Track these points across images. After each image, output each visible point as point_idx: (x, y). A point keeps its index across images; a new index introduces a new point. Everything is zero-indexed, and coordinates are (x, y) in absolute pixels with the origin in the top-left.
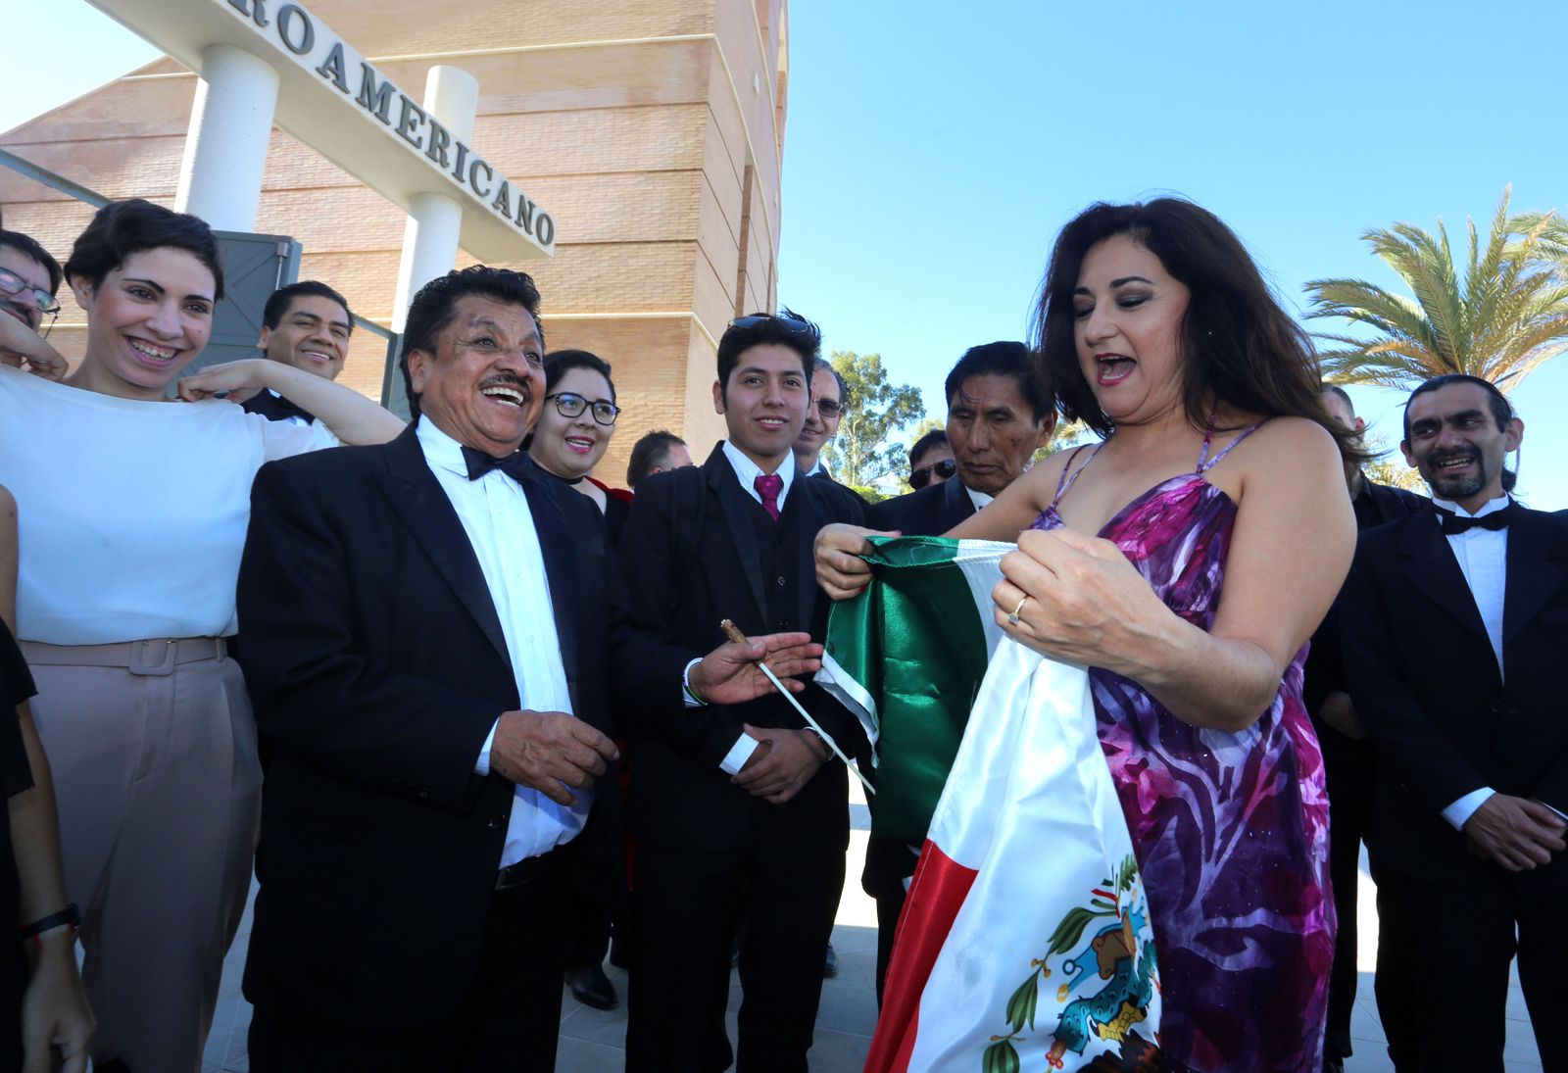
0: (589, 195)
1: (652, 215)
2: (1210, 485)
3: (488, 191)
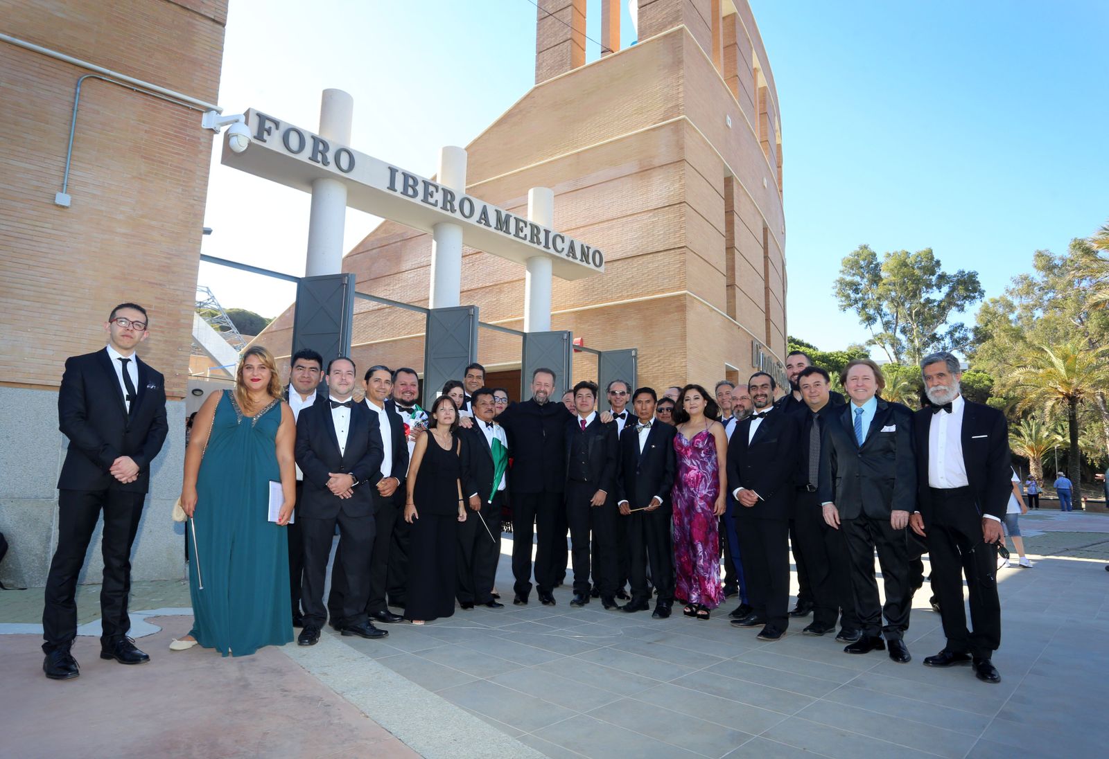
0: (623, 230)
1: (659, 235)
2: (708, 432)
3: (563, 249)
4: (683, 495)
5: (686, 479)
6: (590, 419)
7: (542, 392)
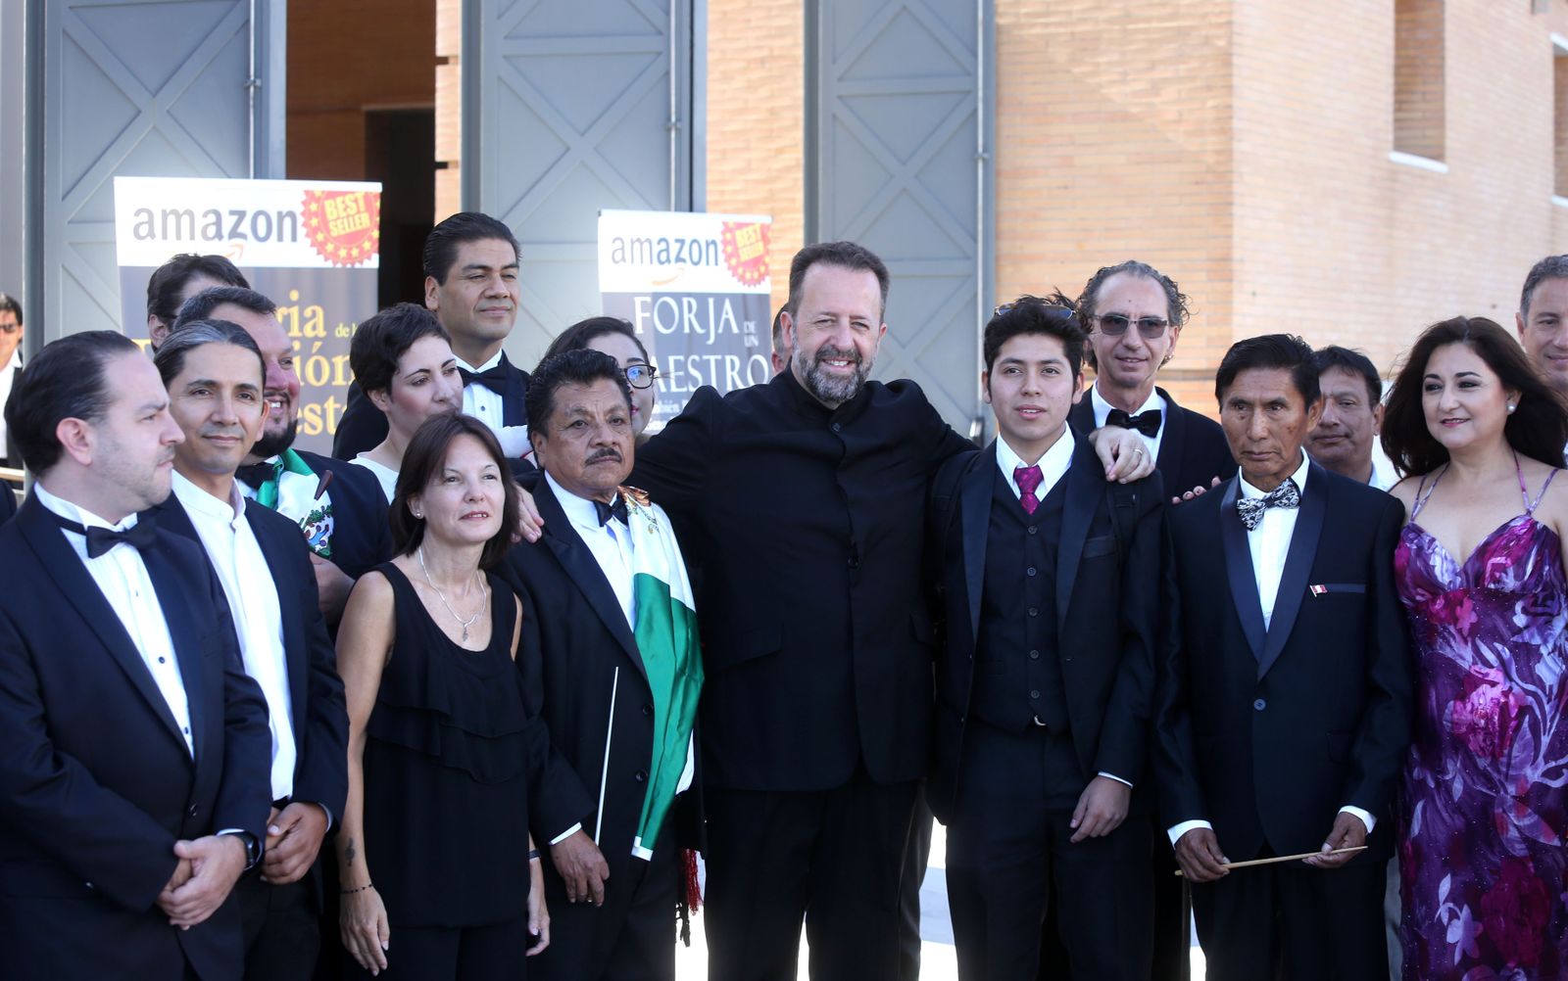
2: (1537, 523)
4: (1445, 787)
5: (1455, 724)
6: (1056, 462)
7: (839, 353)
